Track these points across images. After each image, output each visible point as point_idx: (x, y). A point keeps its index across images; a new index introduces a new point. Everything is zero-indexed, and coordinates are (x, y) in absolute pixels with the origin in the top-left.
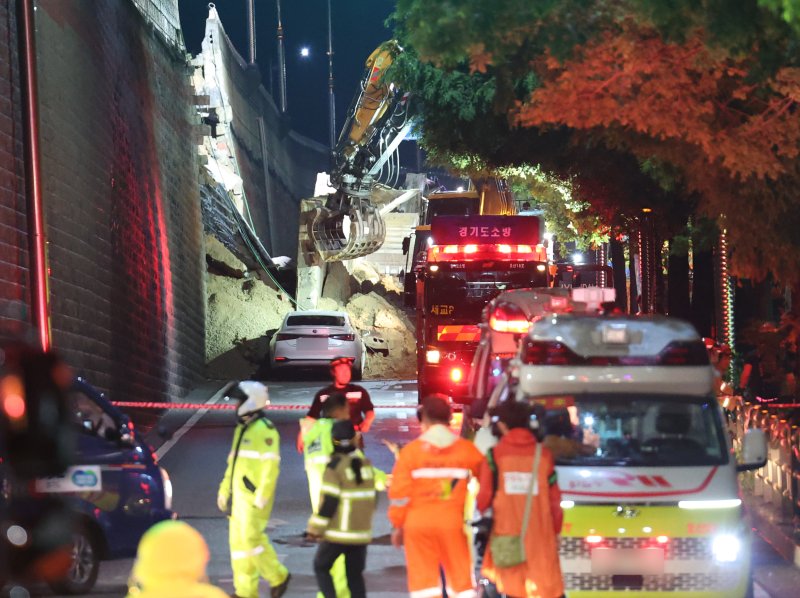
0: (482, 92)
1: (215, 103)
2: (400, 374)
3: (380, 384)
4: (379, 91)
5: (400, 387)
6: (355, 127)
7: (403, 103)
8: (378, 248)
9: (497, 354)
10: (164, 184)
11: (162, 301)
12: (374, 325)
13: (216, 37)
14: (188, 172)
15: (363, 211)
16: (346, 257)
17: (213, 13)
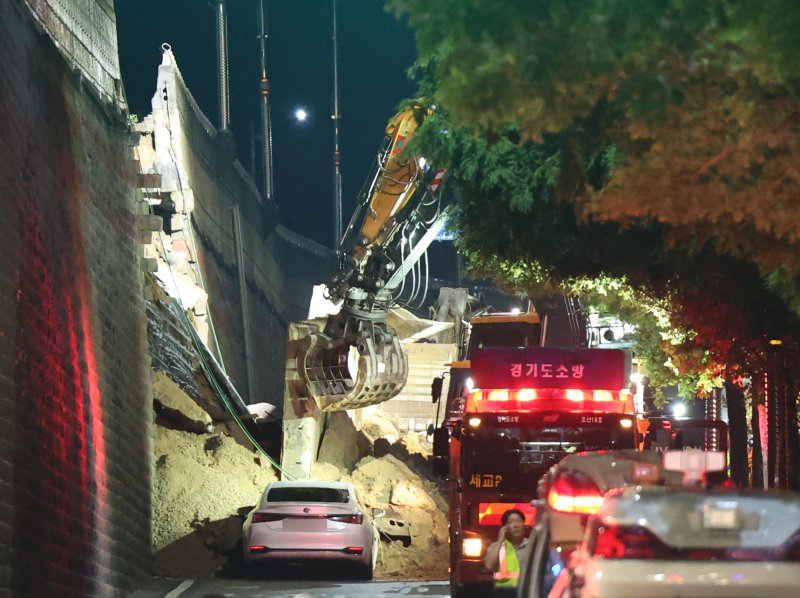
0: (543, 173)
1: (169, 184)
2: (425, 572)
3: (398, 585)
4: (404, 169)
5: (426, 590)
6: (369, 219)
7: (434, 187)
8: (397, 392)
9: (558, 545)
10: (94, 299)
11: (89, 465)
12: (390, 502)
13: (173, 92)
14: (130, 282)
15: (377, 341)
16: (352, 405)
17: (168, 58)
